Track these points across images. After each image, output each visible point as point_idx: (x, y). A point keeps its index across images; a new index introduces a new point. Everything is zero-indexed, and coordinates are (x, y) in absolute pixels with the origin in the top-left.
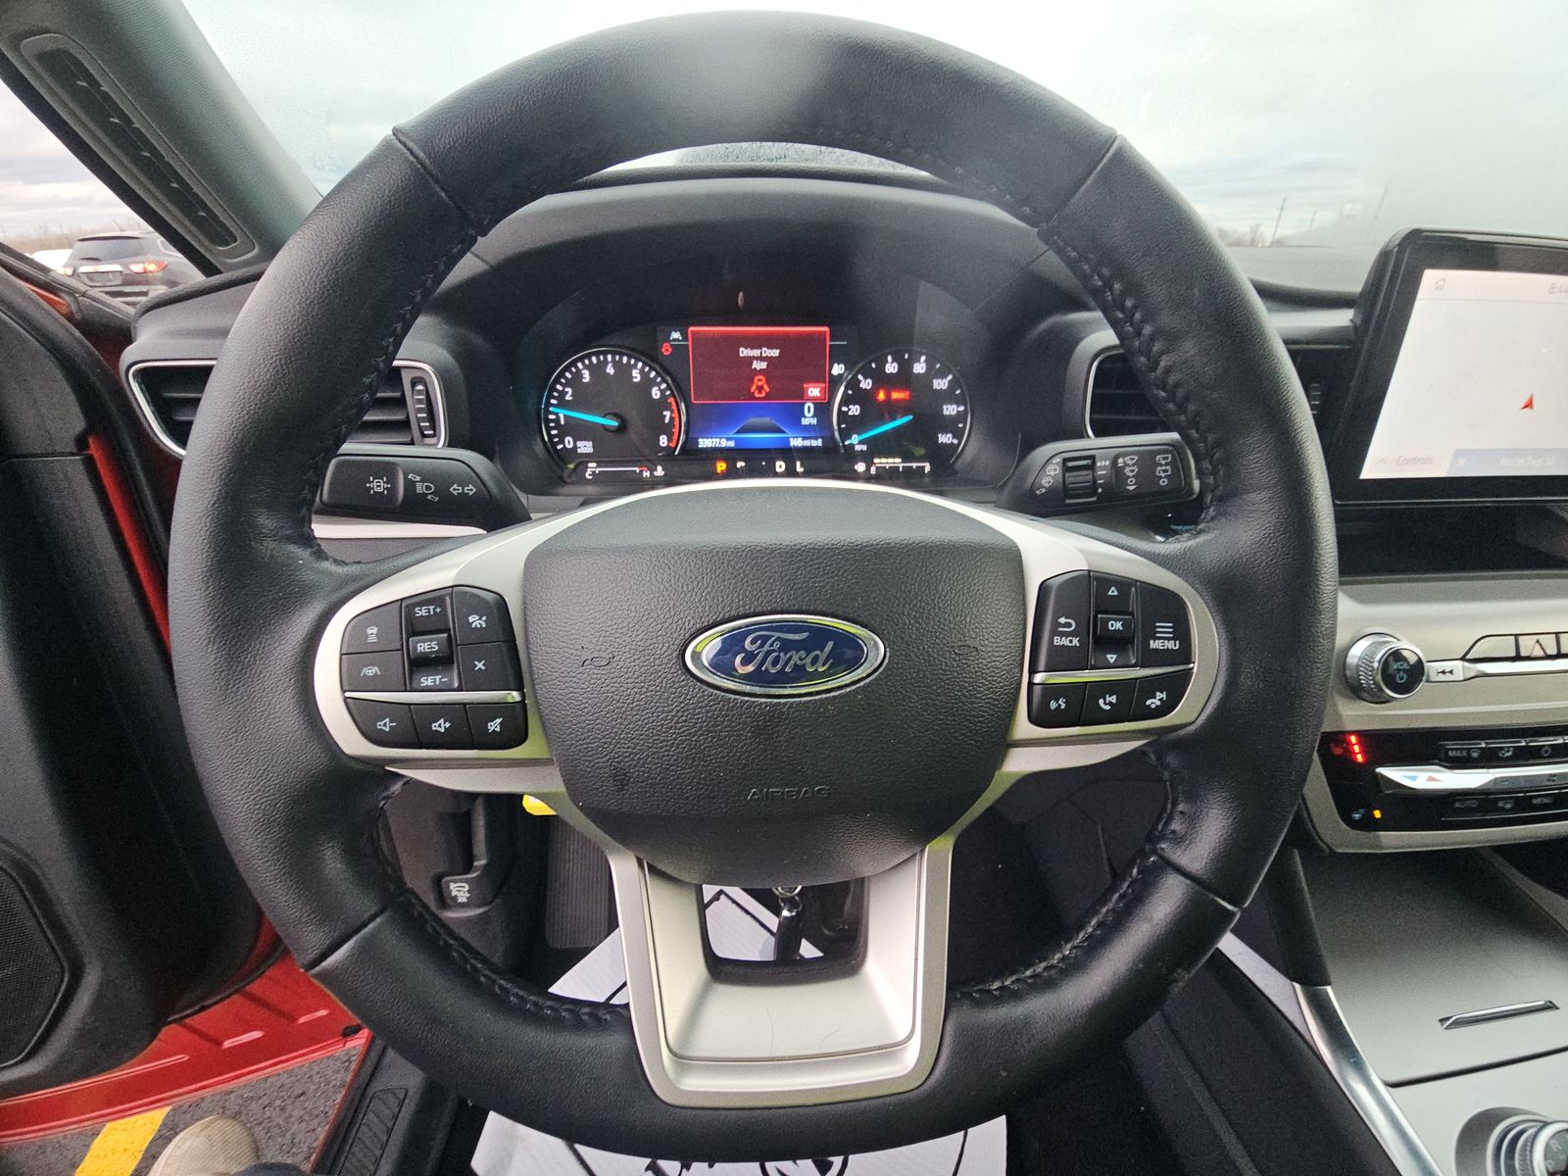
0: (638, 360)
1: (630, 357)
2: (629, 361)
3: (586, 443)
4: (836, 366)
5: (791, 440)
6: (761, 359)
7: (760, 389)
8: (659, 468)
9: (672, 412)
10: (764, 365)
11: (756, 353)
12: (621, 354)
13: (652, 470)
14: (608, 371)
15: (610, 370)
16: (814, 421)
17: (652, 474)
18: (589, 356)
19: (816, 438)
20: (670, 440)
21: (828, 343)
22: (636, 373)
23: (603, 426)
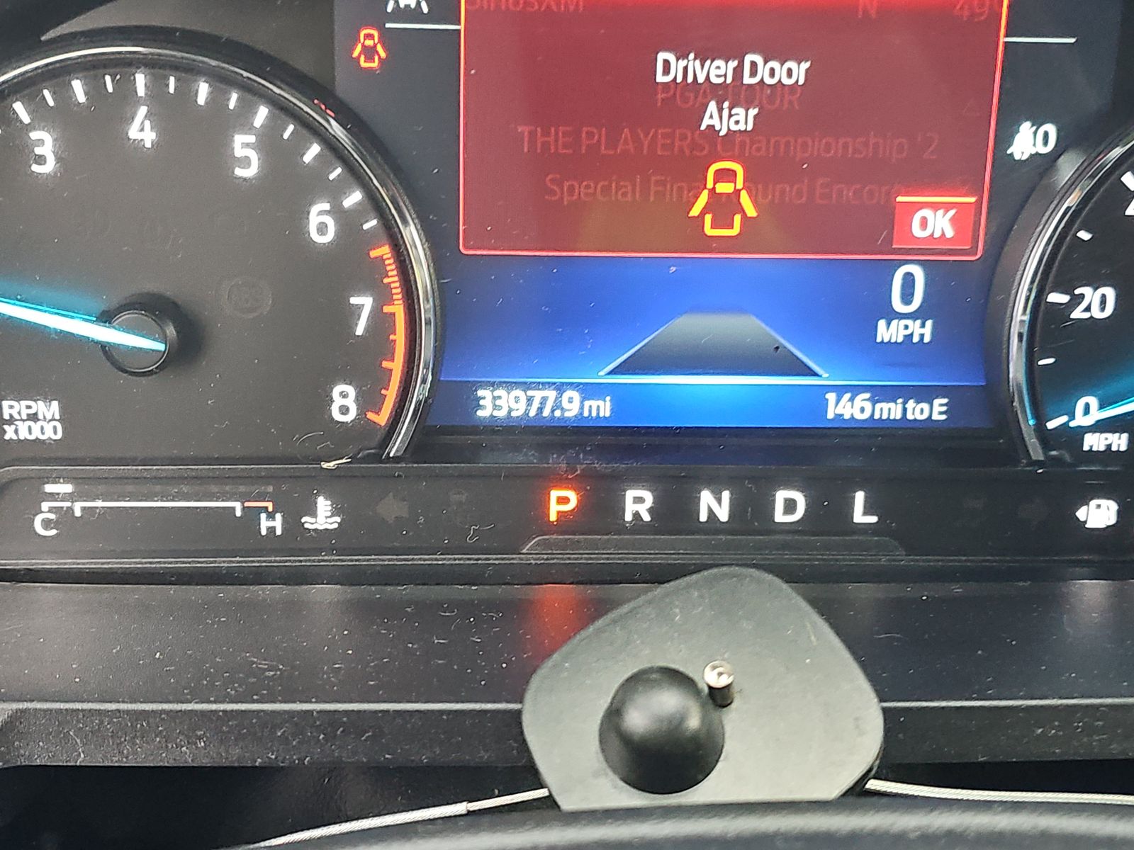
0: (253, 93)
1: (222, 81)
2: (217, 99)
3: (40, 407)
4: (1026, 128)
5: (831, 397)
6: (734, 93)
7: (724, 208)
8: (323, 505)
9: (383, 297)
10: (743, 119)
11: (719, 71)
12: (188, 72)
13: (296, 509)
14: (133, 133)
15: (142, 131)
16: (924, 331)
17: (293, 525)
18: (58, 74)
19: (925, 394)
20: (369, 400)
21: (1003, 39)
22: (243, 145)
23: (106, 349)
